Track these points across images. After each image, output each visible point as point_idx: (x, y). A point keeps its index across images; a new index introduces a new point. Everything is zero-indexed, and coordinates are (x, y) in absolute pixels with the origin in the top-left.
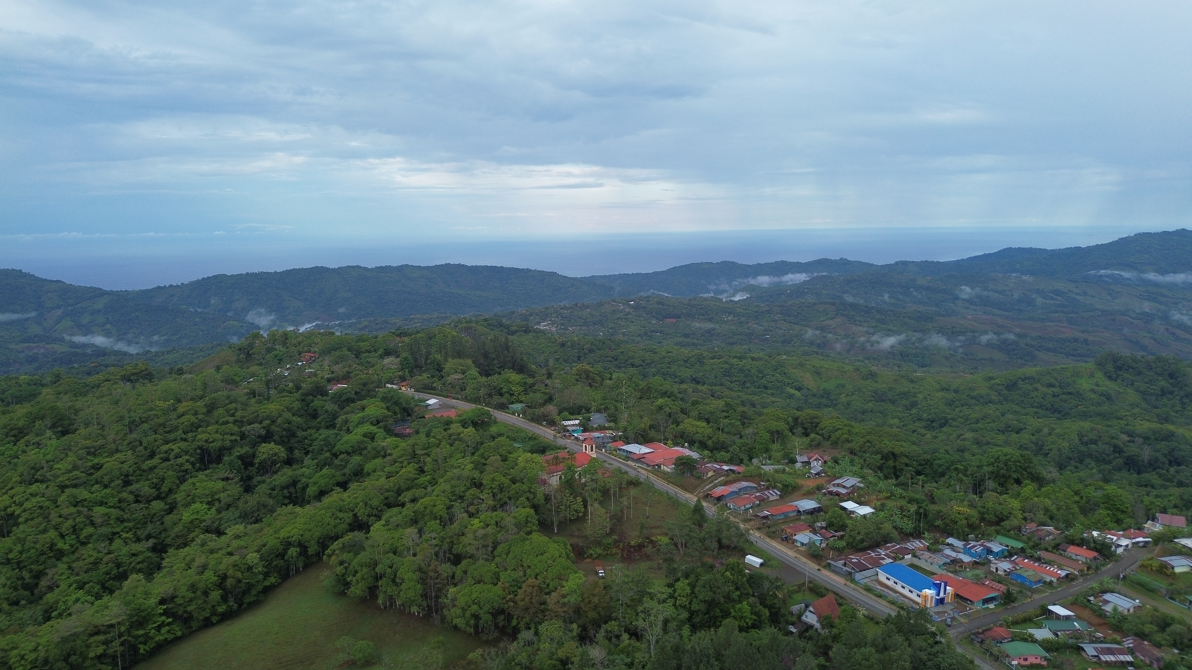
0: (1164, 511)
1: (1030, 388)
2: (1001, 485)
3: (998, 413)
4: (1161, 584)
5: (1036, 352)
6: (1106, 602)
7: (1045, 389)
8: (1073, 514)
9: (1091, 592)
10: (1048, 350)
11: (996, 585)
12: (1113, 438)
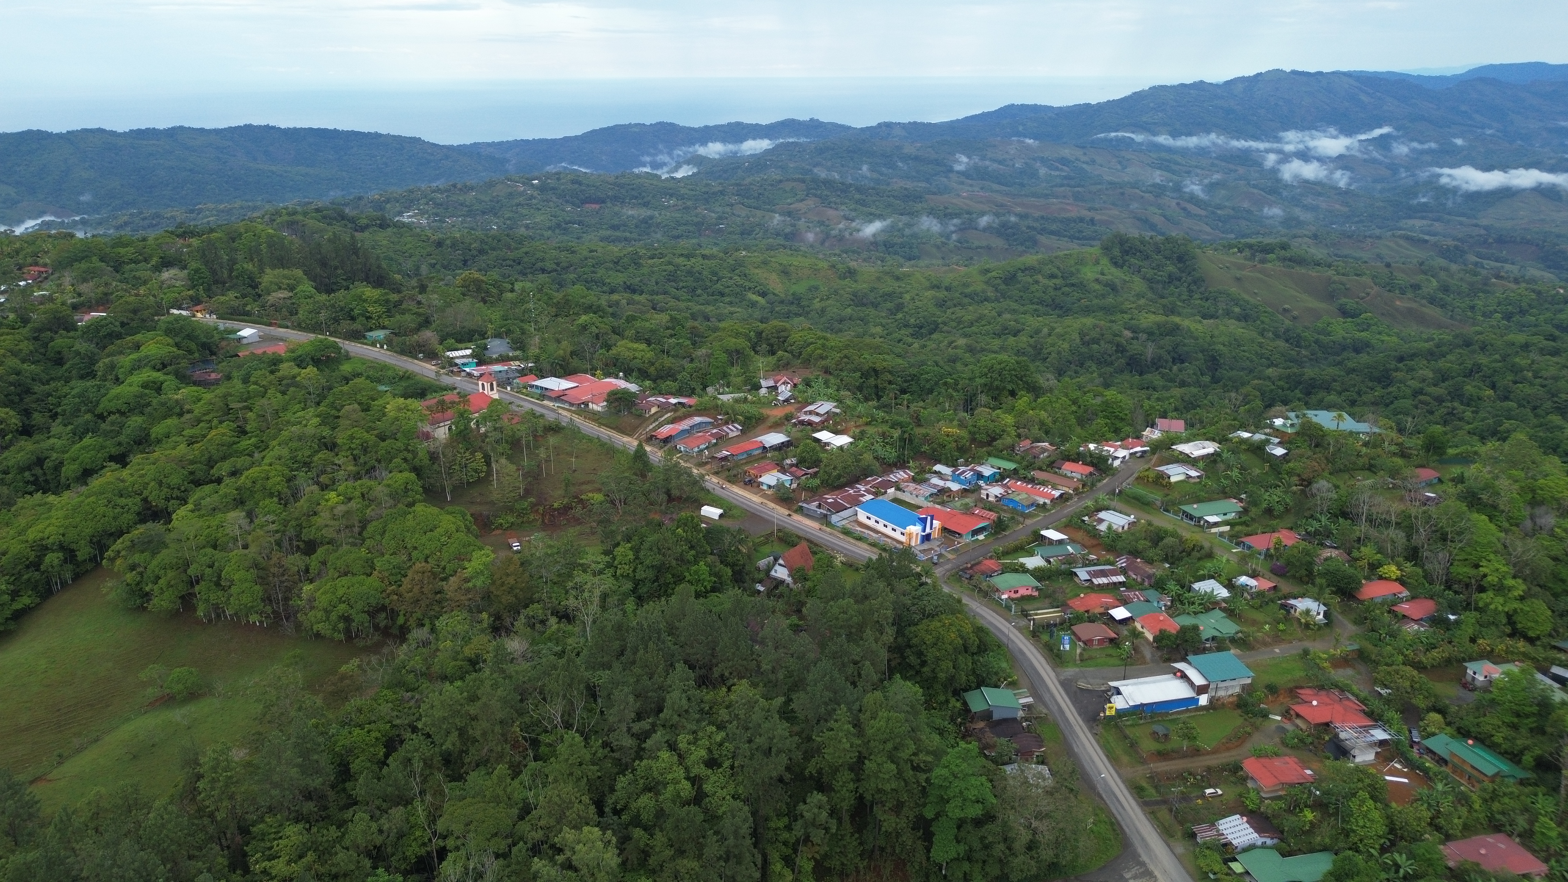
0: (1164, 416)
1: (1030, 280)
2: (995, 398)
3: (994, 313)
4: (1156, 496)
5: (1039, 237)
6: (1101, 521)
7: (1046, 281)
8: (1070, 426)
9: (1086, 512)
10: (1052, 233)
11: (986, 513)
12: (1116, 335)
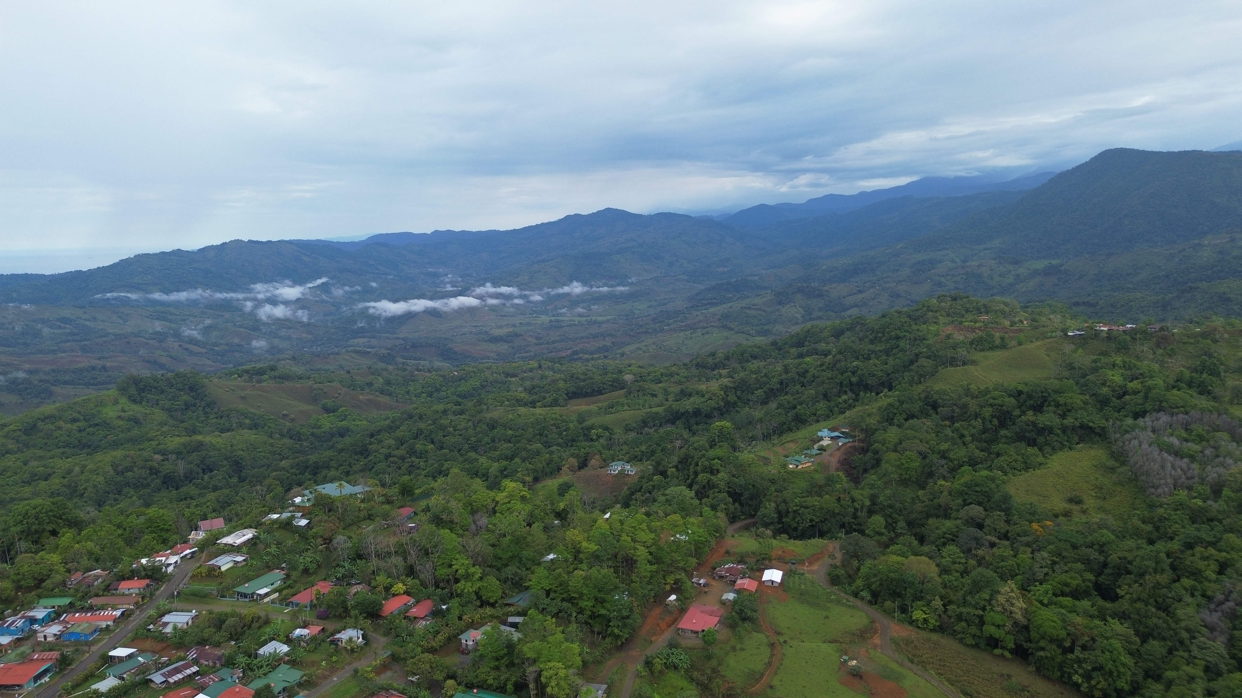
0: (205, 518)
1: (53, 427)
2: (35, 542)
3: (19, 463)
4: (211, 587)
5: (53, 388)
6: (166, 624)
7: (69, 426)
8: (119, 549)
9: (149, 621)
10: (66, 383)
11: (47, 655)
12: (147, 461)
